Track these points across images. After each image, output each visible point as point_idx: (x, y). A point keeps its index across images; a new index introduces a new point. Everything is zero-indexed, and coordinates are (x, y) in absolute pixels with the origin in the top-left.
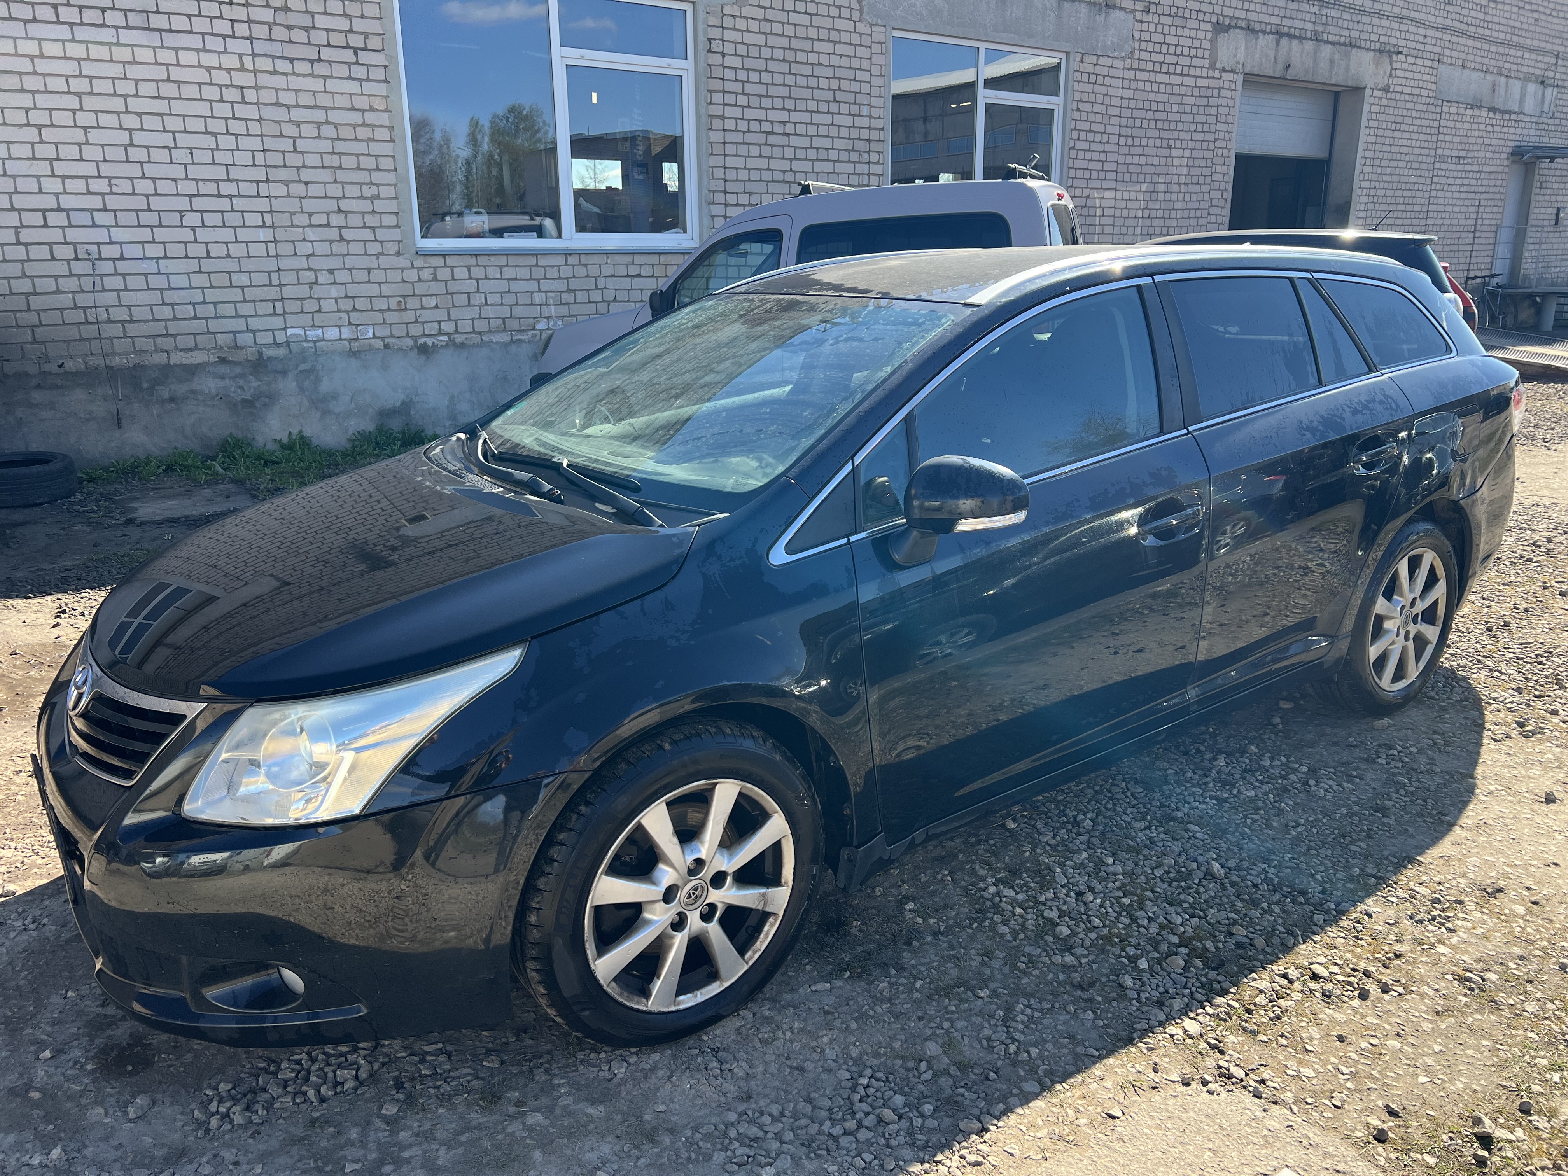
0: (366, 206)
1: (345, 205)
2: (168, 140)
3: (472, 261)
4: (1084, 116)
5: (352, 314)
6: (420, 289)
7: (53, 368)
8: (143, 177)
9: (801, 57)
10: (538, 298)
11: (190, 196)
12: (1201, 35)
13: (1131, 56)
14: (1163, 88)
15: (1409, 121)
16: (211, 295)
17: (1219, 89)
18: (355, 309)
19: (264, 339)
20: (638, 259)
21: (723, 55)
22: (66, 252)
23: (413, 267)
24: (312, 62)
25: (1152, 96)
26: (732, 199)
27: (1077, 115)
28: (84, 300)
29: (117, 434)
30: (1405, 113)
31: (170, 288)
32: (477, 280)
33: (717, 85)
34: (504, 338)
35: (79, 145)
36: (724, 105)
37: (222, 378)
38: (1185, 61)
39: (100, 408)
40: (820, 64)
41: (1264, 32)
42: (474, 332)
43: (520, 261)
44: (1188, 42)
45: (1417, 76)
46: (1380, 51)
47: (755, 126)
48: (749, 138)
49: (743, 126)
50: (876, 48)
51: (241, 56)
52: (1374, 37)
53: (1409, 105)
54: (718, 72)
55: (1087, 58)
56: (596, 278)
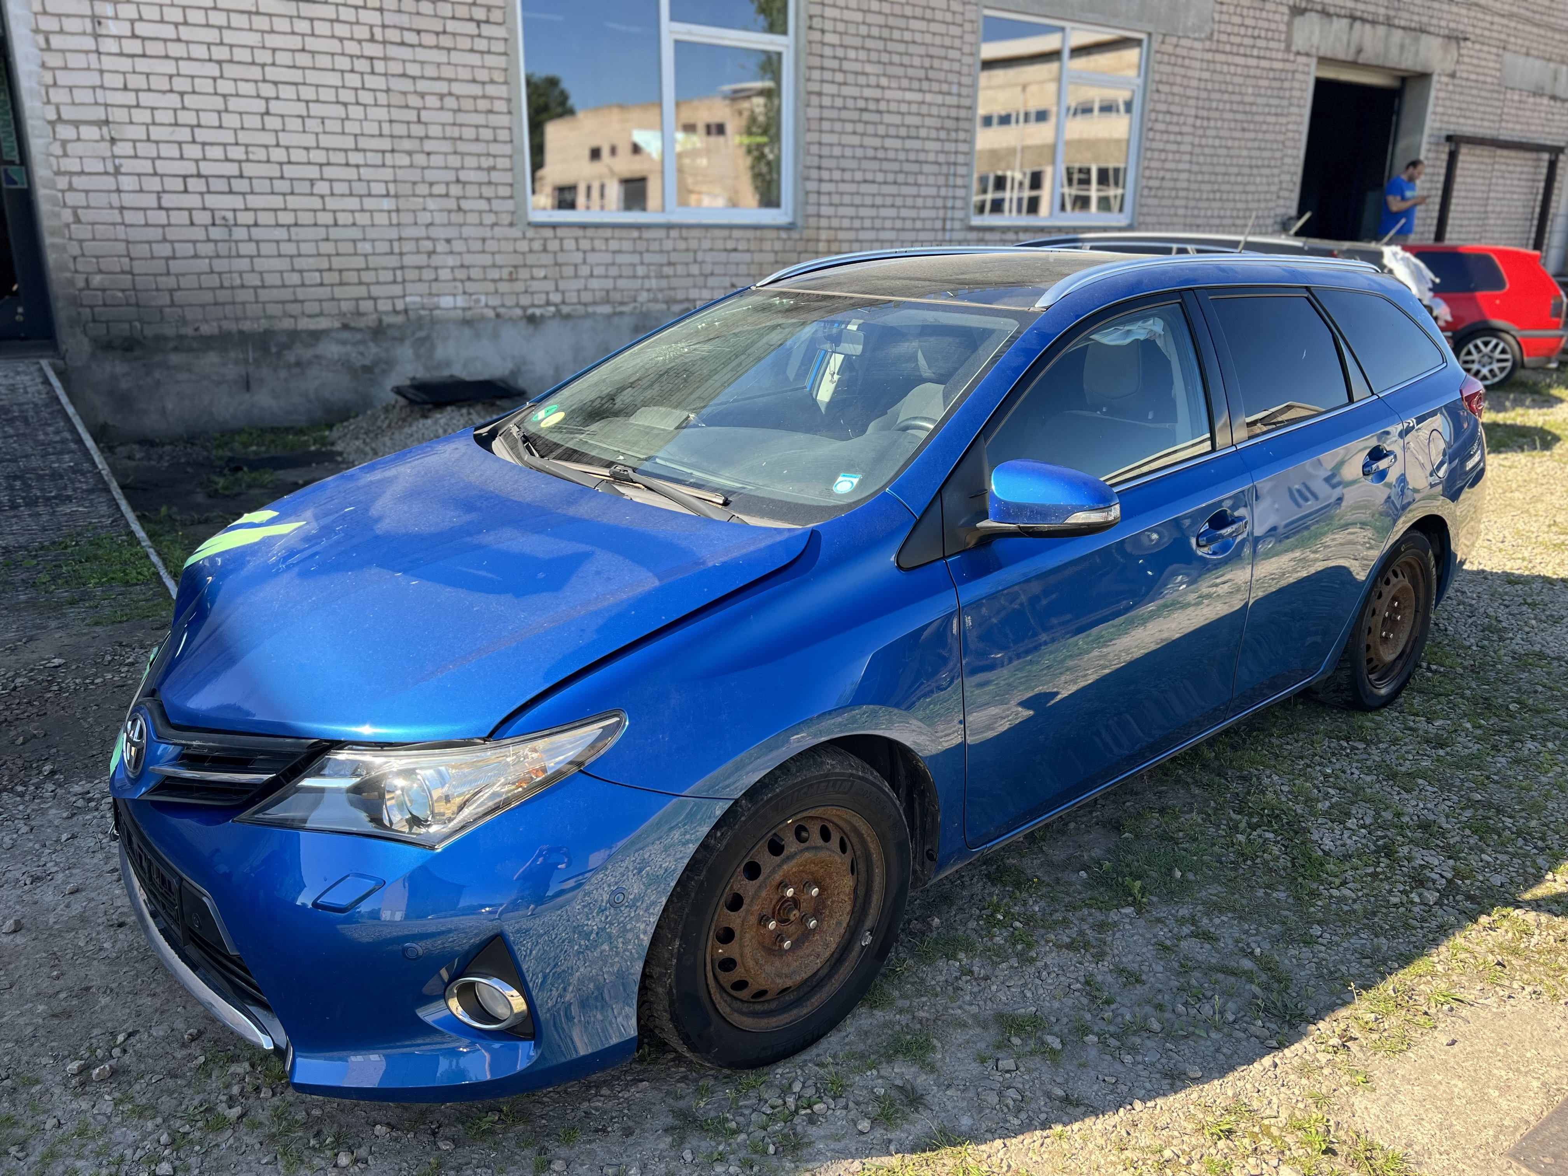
0: (482, 177)
1: (464, 176)
2: (301, 109)
3: (579, 233)
4: (1163, 97)
5: (467, 284)
6: (531, 259)
7: (189, 331)
8: (278, 145)
9: (896, 35)
10: (641, 271)
11: (321, 165)
12: (1278, 17)
13: (1210, 38)
14: (1239, 70)
15: (1473, 107)
16: (337, 263)
17: (1294, 72)
18: (469, 279)
19: (384, 306)
20: (736, 233)
21: (823, 31)
22: (203, 218)
23: (524, 238)
24: (437, 34)
25: (1228, 78)
26: (825, 175)
27: (1156, 96)
28: (220, 265)
29: (247, 397)
30: (1469, 99)
31: (299, 255)
32: (584, 252)
33: (816, 61)
34: (607, 309)
35: (219, 112)
36: (822, 81)
37: (344, 343)
38: (1261, 43)
39: (232, 372)
40: (914, 42)
41: (1338, 16)
42: (580, 303)
43: (625, 233)
44: (1265, 25)
45: (1483, 63)
46: (1449, 37)
47: (850, 103)
48: (845, 114)
49: (839, 102)
50: (968, 27)
51: (371, 27)
52: (1443, 23)
53: (1474, 92)
54: (817, 49)
55: (1168, 40)
56: (695, 252)
